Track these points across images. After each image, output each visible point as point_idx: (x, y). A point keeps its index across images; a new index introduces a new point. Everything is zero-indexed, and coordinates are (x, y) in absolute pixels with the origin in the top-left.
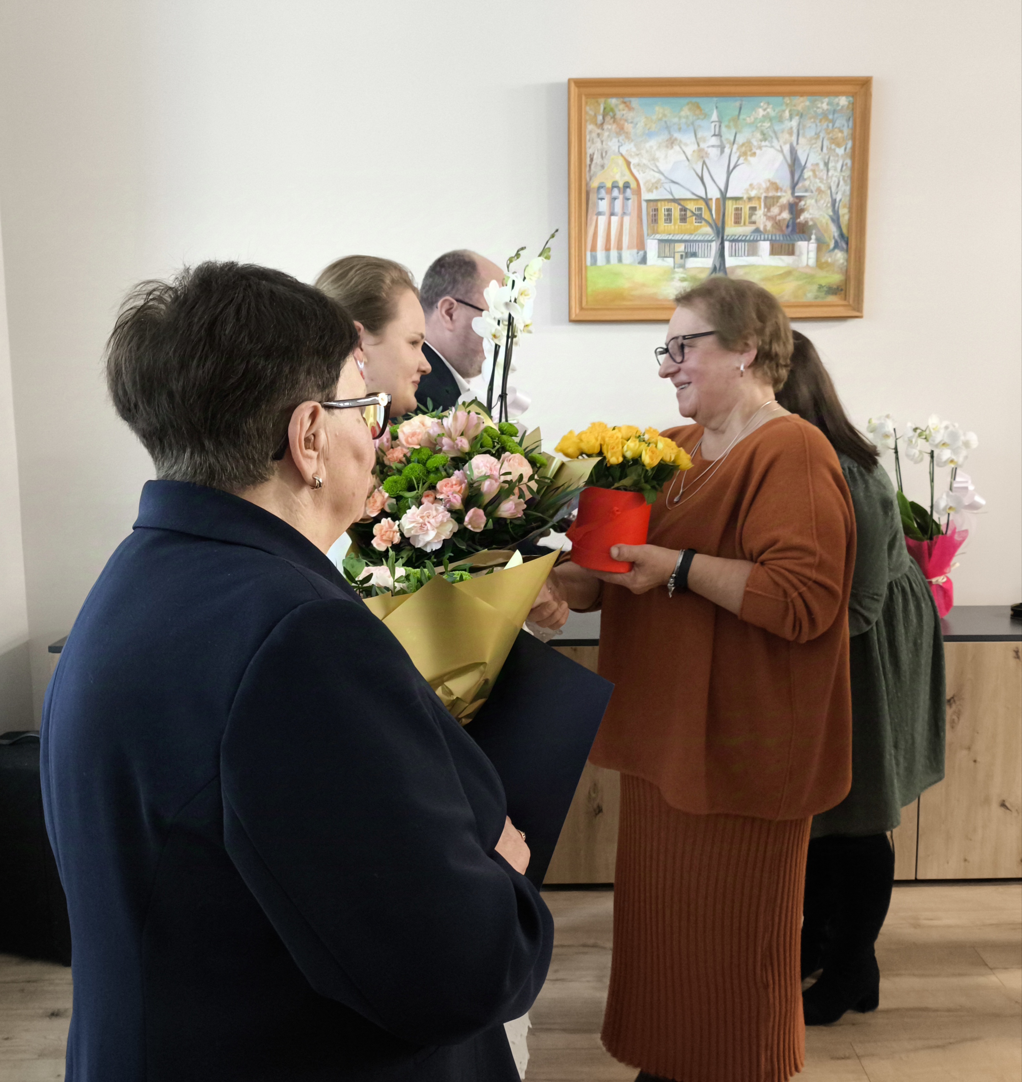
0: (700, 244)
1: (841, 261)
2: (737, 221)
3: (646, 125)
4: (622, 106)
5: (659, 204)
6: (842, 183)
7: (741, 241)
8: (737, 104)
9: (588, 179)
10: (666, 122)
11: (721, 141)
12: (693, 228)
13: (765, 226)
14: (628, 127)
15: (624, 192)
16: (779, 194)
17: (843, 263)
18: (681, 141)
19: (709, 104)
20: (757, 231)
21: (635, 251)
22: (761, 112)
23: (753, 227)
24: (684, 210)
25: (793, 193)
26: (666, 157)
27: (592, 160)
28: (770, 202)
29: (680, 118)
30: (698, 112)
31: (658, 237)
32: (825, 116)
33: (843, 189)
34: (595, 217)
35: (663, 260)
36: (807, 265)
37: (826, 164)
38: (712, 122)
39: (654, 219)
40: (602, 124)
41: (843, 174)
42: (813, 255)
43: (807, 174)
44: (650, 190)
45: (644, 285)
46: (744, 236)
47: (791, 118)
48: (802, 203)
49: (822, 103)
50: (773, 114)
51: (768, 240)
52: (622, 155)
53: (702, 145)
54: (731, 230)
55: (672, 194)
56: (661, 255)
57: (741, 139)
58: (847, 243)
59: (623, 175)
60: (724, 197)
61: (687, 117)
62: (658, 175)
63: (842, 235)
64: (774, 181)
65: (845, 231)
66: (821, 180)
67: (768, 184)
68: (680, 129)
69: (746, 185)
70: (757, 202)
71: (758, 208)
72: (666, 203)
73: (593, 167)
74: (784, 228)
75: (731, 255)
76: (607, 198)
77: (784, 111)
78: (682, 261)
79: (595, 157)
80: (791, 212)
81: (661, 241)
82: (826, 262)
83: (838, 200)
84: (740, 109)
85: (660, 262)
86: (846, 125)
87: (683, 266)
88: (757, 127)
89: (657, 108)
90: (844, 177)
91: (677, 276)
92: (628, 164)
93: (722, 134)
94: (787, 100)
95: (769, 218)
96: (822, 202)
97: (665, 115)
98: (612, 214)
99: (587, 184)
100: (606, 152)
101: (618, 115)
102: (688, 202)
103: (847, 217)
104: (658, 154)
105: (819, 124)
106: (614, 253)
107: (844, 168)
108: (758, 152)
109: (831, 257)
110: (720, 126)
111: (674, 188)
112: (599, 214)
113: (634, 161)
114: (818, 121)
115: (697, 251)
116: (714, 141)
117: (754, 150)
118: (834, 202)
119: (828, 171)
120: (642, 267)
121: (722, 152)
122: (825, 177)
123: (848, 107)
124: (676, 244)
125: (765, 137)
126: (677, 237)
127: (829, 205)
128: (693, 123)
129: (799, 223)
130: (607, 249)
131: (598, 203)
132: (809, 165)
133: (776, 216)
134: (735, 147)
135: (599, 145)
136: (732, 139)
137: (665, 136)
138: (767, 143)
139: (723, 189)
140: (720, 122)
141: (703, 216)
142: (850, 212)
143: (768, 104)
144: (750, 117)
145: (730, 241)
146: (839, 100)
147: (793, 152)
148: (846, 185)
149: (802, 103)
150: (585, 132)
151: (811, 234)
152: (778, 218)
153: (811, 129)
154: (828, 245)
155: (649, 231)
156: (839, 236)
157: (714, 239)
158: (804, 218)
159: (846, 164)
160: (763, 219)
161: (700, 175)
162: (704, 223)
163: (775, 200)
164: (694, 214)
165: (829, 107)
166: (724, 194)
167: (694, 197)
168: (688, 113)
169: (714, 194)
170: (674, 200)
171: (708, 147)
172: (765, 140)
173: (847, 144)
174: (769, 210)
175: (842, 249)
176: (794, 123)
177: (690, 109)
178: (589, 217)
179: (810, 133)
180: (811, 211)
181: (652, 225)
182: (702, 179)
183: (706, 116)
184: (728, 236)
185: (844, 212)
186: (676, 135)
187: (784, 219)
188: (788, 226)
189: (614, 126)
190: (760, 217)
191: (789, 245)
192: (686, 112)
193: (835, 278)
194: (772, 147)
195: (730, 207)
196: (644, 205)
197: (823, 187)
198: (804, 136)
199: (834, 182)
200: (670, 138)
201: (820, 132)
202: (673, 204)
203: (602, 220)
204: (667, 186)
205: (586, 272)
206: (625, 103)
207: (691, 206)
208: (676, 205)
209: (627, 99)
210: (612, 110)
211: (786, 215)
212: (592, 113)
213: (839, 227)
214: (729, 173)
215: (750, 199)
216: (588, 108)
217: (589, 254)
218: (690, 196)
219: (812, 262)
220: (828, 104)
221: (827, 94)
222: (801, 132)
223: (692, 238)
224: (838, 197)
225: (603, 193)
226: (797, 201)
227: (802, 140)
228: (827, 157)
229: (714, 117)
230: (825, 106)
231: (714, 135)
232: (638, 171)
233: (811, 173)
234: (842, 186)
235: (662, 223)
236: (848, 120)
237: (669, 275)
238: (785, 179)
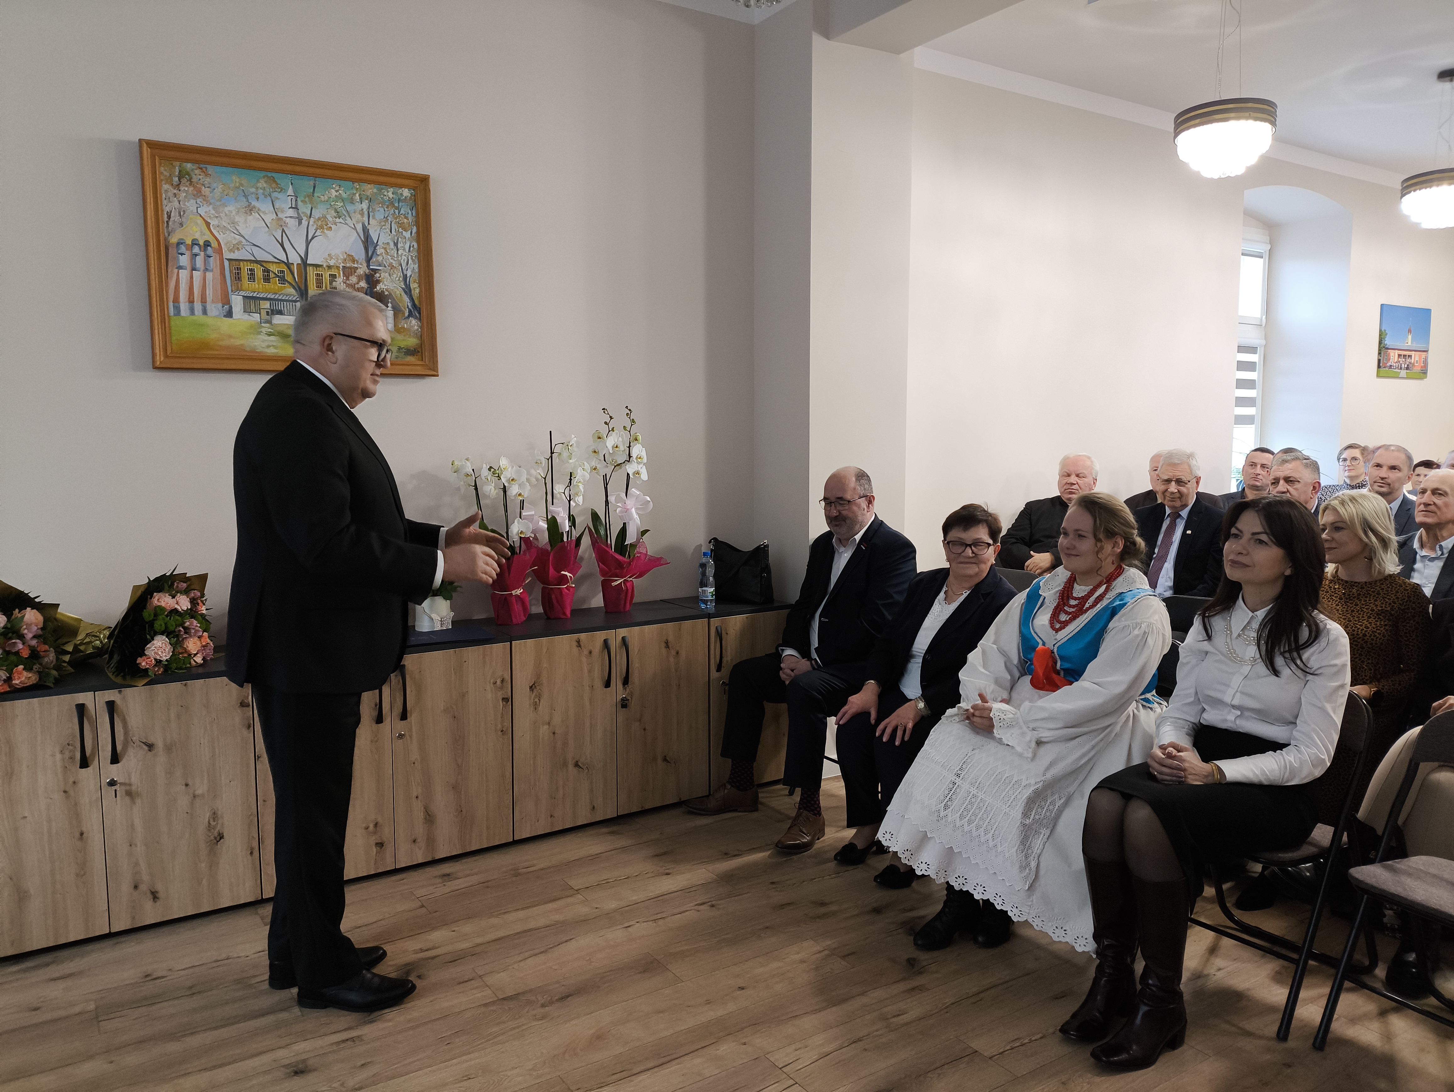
0: (284, 303)
1: (416, 327)
2: (319, 285)
3: (224, 191)
4: (197, 172)
5: (241, 263)
6: (410, 261)
8: (312, 183)
9: (166, 234)
10: (243, 191)
11: (298, 213)
12: (276, 287)
14: (205, 191)
15: (205, 250)
16: (356, 266)
17: (418, 330)
18: (259, 210)
19: (284, 180)
21: (220, 305)
22: (334, 193)
24: (268, 271)
25: (368, 266)
26: (245, 222)
27: (169, 217)
28: (348, 272)
29: (257, 188)
30: (274, 185)
31: (243, 293)
32: (391, 203)
33: (412, 266)
34: (175, 271)
35: (249, 315)
37: (396, 244)
38: (288, 196)
39: (238, 277)
40: (178, 185)
43: (380, 250)
44: (231, 251)
45: (230, 336)
47: (361, 201)
48: (378, 275)
49: (388, 192)
50: (344, 195)
52: (200, 216)
53: (280, 215)
55: (254, 256)
56: (247, 310)
57: (316, 214)
58: (419, 313)
59: (202, 234)
60: (304, 263)
61: (264, 189)
62: (238, 238)
63: (414, 305)
64: (350, 253)
65: (417, 302)
66: (392, 257)
67: (345, 256)
68: (257, 199)
69: (325, 255)
70: (337, 270)
71: (337, 275)
72: (249, 264)
73: (170, 223)
76: (187, 254)
77: (354, 194)
78: (268, 317)
79: (172, 214)
80: (368, 282)
81: (246, 298)
82: (404, 329)
83: (408, 275)
84: (314, 187)
85: (246, 316)
86: (410, 212)
87: (269, 322)
88: (330, 205)
89: (234, 178)
91: (264, 330)
92: (208, 224)
93: (299, 207)
94: (356, 185)
96: (395, 276)
97: (241, 184)
98: (194, 269)
99: (165, 239)
100: (184, 211)
101: (195, 179)
102: (271, 264)
103: (417, 291)
104: (237, 219)
105: (386, 209)
106: (198, 306)
107: (412, 249)
108: (333, 227)
109: (406, 323)
110: (296, 200)
111: (256, 250)
112: (180, 268)
113: (213, 222)
114: (385, 207)
115: (282, 309)
116: (291, 212)
117: (330, 225)
118: (405, 277)
119: (397, 250)
120: (228, 320)
121: (300, 223)
122: (395, 255)
123: (410, 198)
124: (262, 302)
125: (339, 214)
126: (262, 295)
127: (401, 279)
128: (270, 195)
129: (377, 292)
130: (191, 301)
131: (178, 258)
132: (380, 243)
133: (354, 284)
134: (312, 220)
135: (176, 204)
136: (308, 213)
137: (243, 203)
138: (341, 220)
139: (303, 256)
140: (296, 197)
141: (286, 278)
142: (420, 287)
143: (340, 186)
144: (324, 195)
146: (402, 191)
147: (365, 230)
148: (415, 264)
149: (370, 190)
150: (160, 190)
152: (357, 285)
153: (380, 214)
154: (404, 313)
155: (233, 287)
156: (412, 306)
157: (298, 299)
158: (380, 288)
161: (280, 242)
162: (287, 285)
163: (353, 270)
164: (278, 276)
165: (394, 196)
166: (305, 261)
167: (276, 261)
168: (265, 185)
169: (295, 259)
170: (257, 262)
171: (286, 217)
172: (339, 217)
173: (412, 229)
174: (348, 279)
175: (416, 318)
176: (365, 205)
177: (266, 182)
178: (169, 270)
179: (380, 216)
180: (385, 283)
181: (235, 282)
182: (282, 245)
183: (282, 190)
185: (414, 286)
186: (254, 203)
189: (191, 189)
190: (340, 284)
192: (262, 184)
193: (412, 342)
194: (346, 224)
195: (311, 273)
196: (226, 263)
197: (394, 263)
198: (374, 218)
199: (404, 261)
200: (249, 206)
201: (387, 217)
202: (255, 265)
203: (184, 274)
204: (248, 248)
205: (169, 322)
206: (201, 169)
207: (275, 269)
208: (259, 266)
209: (202, 166)
210: (187, 173)
211: (363, 284)
212: (166, 174)
213: (412, 300)
214: (308, 243)
215: (329, 267)
216: (161, 168)
217: (171, 305)
218: (271, 259)
220: (393, 193)
221: (392, 185)
222: (371, 214)
223: (276, 297)
224: (408, 273)
225: (183, 249)
226: (372, 272)
227: (372, 221)
228: (396, 238)
229: (290, 192)
230: (391, 195)
231: (291, 207)
232: (218, 232)
233: (383, 251)
234: (411, 263)
235: (245, 282)
236: (412, 210)
237: (256, 329)
238: (360, 253)
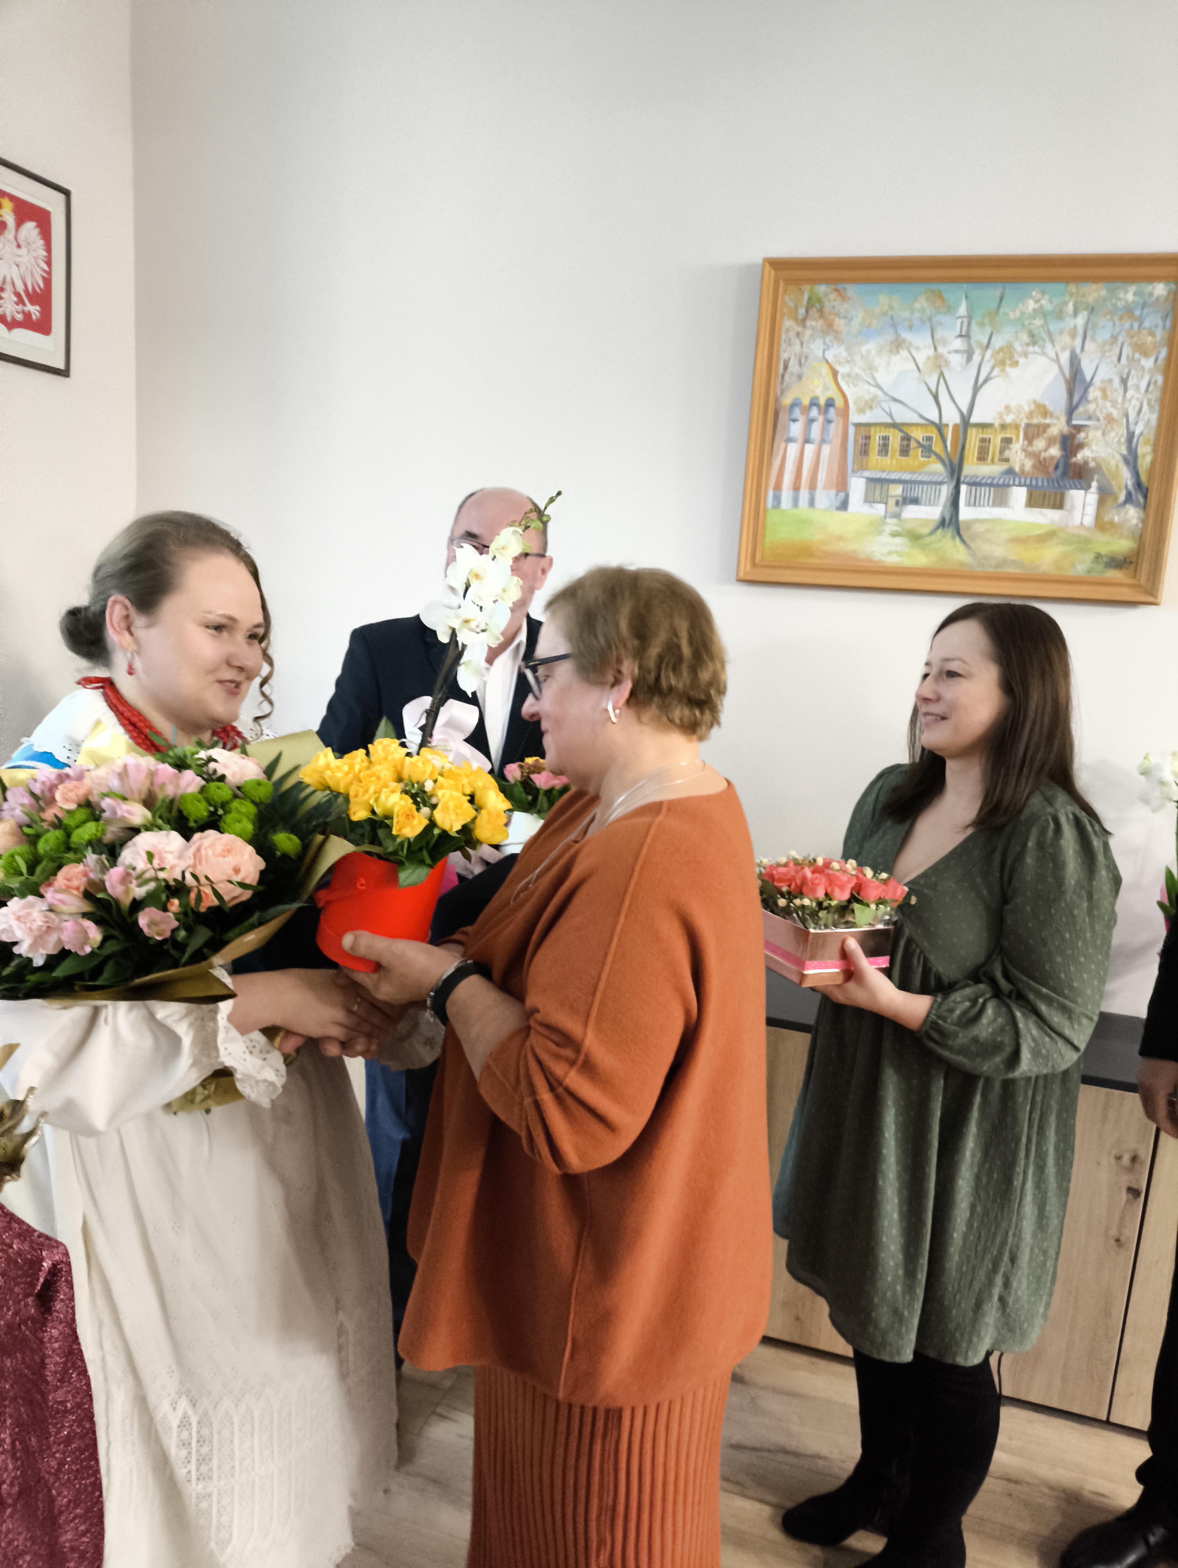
0: (925, 487)
1: (1134, 522)
2: (982, 457)
3: (864, 321)
4: (833, 296)
5: (873, 430)
6: (1145, 408)
7: (986, 485)
8: (998, 293)
9: (779, 393)
10: (892, 317)
11: (969, 344)
12: (917, 463)
13: (1023, 465)
14: (839, 323)
15: (826, 412)
16: (1048, 421)
17: (1137, 525)
18: (910, 344)
19: (955, 293)
20: (1010, 472)
21: (834, 492)
22: (1031, 305)
23: (1004, 467)
24: (907, 438)
25: (1069, 420)
26: (888, 365)
27: (786, 367)
28: (1033, 432)
29: (912, 311)
30: (938, 303)
31: (867, 474)
32: (1129, 311)
33: (1147, 416)
34: (783, 445)
35: (871, 506)
36: (1082, 524)
37: (1124, 382)
38: (959, 318)
39: (864, 451)
40: (804, 320)
41: (1149, 396)
42: (1091, 510)
43: (1094, 393)
44: (861, 411)
45: (840, 538)
46: (990, 477)
47: (1076, 313)
48: (1082, 435)
49: (1126, 292)
50: (1048, 307)
51: (1025, 485)
52: (827, 362)
53: (941, 350)
54: (972, 468)
55: (892, 417)
56: (869, 500)
57: (998, 342)
58: (1145, 497)
59: (826, 388)
60: (966, 422)
61: (923, 310)
62: (874, 390)
63: (1138, 483)
64: (1042, 402)
65: (1144, 478)
66: (1114, 403)
67: (1033, 407)
68: (911, 328)
69: (1001, 408)
70: (1014, 431)
71: (1014, 440)
72: (883, 429)
73: (786, 377)
74: (1051, 469)
75: (968, 504)
76: (802, 420)
77: (1066, 303)
78: (897, 509)
79: (790, 364)
80: (1063, 447)
81: (870, 480)
82: (1112, 523)
83: (1137, 432)
84: (1001, 299)
85: (866, 509)
86: (1161, 323)
87: (897, 516)
88: (1023, 325)
89: (882, 298)
90: (1149, 401)
91: (888, 529)
92: (835, 373)
93: (972, 334)
94: (1072, 287)
95: (1029, 455)
96: (1112, 434)
97: (891, 308)
98: (807, 441)
99: (777, 401)
100: (806, 358)
101: (827, 309)
102: (914, 428)
103: (1149, 459)
104: (877, 361)
105: (1117, 323)
106: (804, 494)
107: (1152, 387)
108: (1022, 360)
109: (1119, 515)
110: (969, 324)
111: (896, 409)
112: (790, 440)
113: (842, 370)
114: (1116, 318)
115: (920, 496)
116: (959, 344)
117: (1016, 358)
118: (1131, 436)
119: (1126, 390)
120: (842, 514)
121: (969, 359)
122: (1120, 400)
123: (1166, 299)
124: (892, 486)
125: (1034, 339)
126: (893, 476)
127: (1123, 440)
128: (930, 320)
129: (1075, 464)
130: (796, 488)
131: (789, 426)
132: (1097, 381)
133: (1040, 453)
134: (989, 352)
135: (797, 347)
136: (985, 341)
137: (889, 336)
138: (1036, 348)
139: (965, 411)
140: (970, 318)
141: (933, 448)
142: (1155, 451)
143: (1043, 293)
144: (1014, 311)
145: (968, 484)
146: (1154, 288)
147: (1075, 362)
148: (1152, 412)
149: (1095, 292)
150: (780, 329)
151: (1092, 480)
152: (1043, 455)
153: (1105, 330)
154: (1116, 498)
155: (856, 465)
156: (1134, 485)
157: (945, 480)
158: (1083, 458)
159: (1156, 382)
160: (1021, 455)
161: (934, 390)
162: (933, 457)
163: (1041, 429)
164: (920, 445)
165: (1137, 299)
166: (967, 418)
167: (923, 422)
168: (925, 305)
169: (952, 417)
170: (895, 426)
171: (949, 352)
172: (1034, 343)
173: (1159, 353)
174: (1030, 443)
175: (1137, 505)
176: (1080, 321)
177: (927, 300)
178: (775, 444)
179: (1103, 335)
180: (1094, 447)
181: (860, 457)
182: (936, 397)
183: (951, 309)
184: (966, 477)
185: (1144, 450)
186: (905, 335)
187: (1052, 458)
188: (1057, 467)
189: (820, 323)
190: (1017, 452)
191: (1056, 494)
192: (922, 303)
193: (1122, 545)
194: (1044, 354)
195: (974, 438)
196: (852, 430)
197: (1115, 414)
198: (1093, 339)
199: (1134, 408)
200: (897, 340)
201: (1117, 334)
202: (892, 430)
203: (793, 449)
204: (885, 405)
205: (764, 516)
206: (837, 290)
207: (917, 434)
208: (897, 431)
209: (839, 286)
210: (819, 301)
211: (1055, 452)
212: (791, 304)
213: (1136, 474)
214: (976, 389)
215: (1004, 427)
216: (787, 298)
217: (771, 493)
218: (916, 419)
219: (1089, 520)
220: (1135, 294)
221: (1136, 280)
222: (1089, 334)
223: (915, 477)
224: (1138, 430)
225: (797, 412)
226: (1074, 431)
227: (1089, 345)
228: (1126, 371)
229: (962, 310)
230: (1130, 297)
231: (961, 336)
232: (848, 383)
233: (1099, 394)
234: (1145, 413)
235: (874, 456)
236: (1164, 319)
237: (877, 526)
238: (1058, 401)
